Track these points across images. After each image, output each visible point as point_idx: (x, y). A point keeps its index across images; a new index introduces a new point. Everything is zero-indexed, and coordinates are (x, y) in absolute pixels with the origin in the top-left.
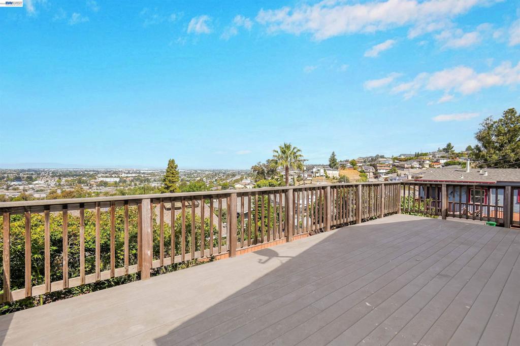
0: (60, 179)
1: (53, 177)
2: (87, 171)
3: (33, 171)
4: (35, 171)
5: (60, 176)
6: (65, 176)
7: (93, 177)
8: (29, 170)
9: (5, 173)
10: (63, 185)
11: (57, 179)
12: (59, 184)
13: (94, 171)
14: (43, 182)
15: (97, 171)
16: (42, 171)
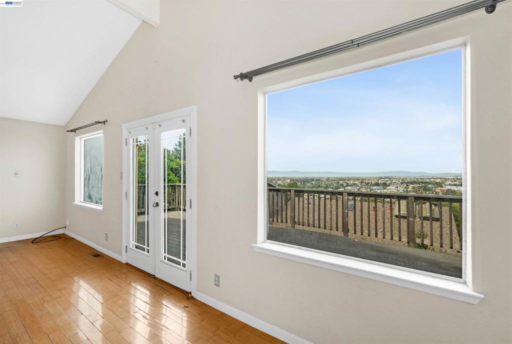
0: (407, 185)
1: (402, 183)
2: (433, 178)
3: (388, 178)
4: (390, 178)
5: (408, 182)
6: (412, 183)
7: (439, 185)
8: (385, 178)
9: (370, 180)
10: (410, 191)
11: (405, 185)
12: (407, 190)
13: (441, 178)
14: (394, 188)
15: (445, 179)
16: (394, 178)
